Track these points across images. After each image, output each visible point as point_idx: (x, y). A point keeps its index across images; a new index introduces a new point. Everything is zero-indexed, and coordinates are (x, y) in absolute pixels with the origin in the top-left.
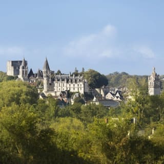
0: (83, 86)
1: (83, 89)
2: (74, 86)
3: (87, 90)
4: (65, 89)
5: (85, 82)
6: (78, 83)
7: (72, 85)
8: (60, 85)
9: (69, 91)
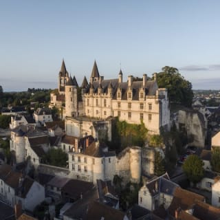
0: (156, 108)
1: (156, 118)
2: (130, 106)
3: (167, 121)
4: (109, 114)
5: (161, 97)
6: (141, 100)
7: (124, 105)
8: (90, 103)
9: (117, 118)
